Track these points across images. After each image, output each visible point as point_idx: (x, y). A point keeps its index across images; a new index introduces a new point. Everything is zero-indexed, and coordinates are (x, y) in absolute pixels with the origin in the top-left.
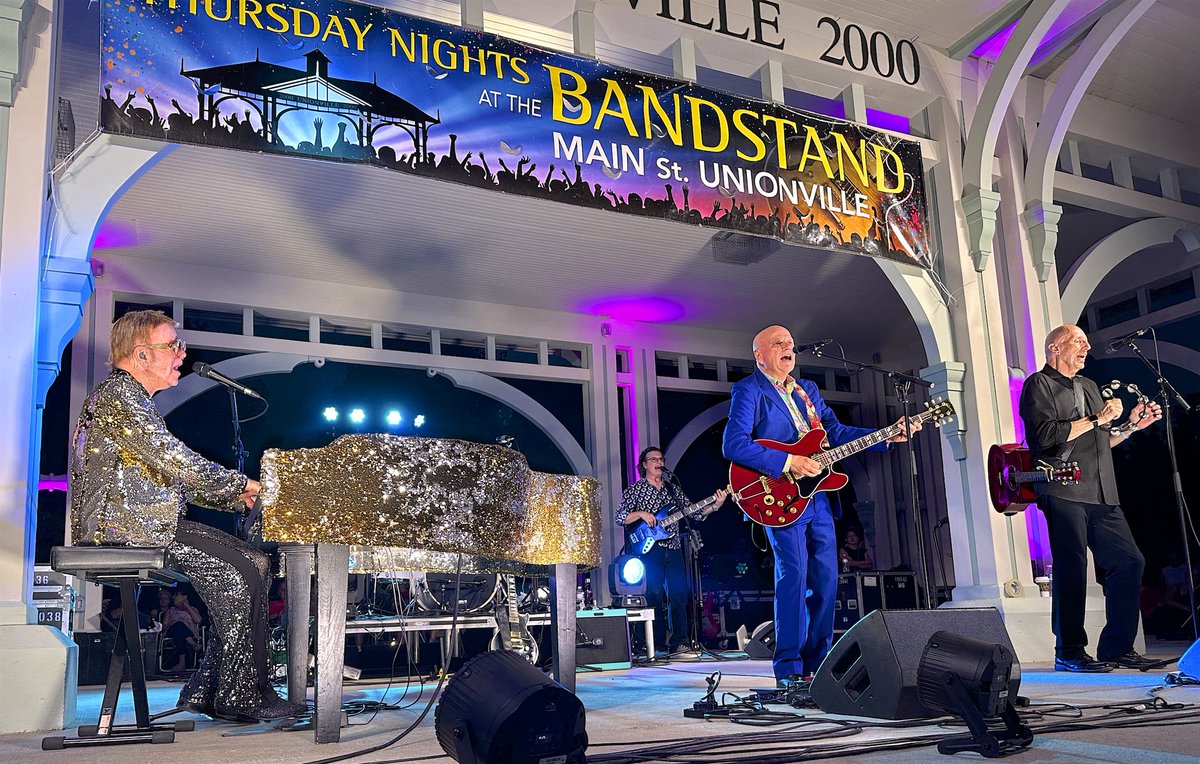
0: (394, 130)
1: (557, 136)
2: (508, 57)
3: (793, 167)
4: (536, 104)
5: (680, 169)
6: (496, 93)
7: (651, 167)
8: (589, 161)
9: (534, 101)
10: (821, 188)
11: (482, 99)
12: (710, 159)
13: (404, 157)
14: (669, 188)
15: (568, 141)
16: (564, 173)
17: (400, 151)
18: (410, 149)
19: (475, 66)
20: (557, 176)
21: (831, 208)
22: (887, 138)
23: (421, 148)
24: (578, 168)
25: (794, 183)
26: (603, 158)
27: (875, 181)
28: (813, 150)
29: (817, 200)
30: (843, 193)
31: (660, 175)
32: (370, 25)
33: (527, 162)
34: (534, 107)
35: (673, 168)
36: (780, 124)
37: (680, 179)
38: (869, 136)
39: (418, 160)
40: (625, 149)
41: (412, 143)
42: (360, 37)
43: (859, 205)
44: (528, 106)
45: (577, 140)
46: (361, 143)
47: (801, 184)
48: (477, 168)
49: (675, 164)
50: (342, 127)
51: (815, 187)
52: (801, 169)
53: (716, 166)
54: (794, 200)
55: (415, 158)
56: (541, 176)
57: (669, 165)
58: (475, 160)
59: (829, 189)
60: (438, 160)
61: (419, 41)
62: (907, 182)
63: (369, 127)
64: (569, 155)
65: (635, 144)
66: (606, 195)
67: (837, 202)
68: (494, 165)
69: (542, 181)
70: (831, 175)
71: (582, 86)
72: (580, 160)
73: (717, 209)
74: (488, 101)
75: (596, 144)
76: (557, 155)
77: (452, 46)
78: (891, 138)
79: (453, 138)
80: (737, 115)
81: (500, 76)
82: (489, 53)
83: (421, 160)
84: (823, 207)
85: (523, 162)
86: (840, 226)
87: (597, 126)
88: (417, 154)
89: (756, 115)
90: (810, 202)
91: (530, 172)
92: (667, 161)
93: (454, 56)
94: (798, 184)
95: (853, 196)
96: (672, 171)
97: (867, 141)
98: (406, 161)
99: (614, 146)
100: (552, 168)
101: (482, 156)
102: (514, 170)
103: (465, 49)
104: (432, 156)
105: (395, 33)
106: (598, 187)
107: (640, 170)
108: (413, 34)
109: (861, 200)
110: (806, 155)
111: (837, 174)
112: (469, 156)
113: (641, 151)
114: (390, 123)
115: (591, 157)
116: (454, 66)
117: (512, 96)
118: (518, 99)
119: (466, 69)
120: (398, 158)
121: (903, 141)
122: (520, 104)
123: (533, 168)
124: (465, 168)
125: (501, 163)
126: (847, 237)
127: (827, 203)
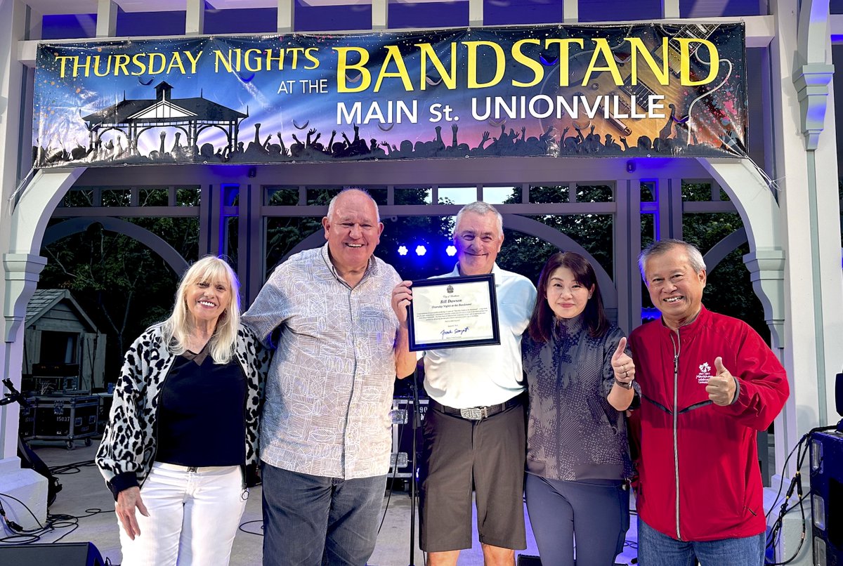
0: (214, 130)
1: (341, 105)
2: (302, 49)
3: (575, 82)
4: (323, 83)
5: (451, 110)
6: (291, 82)
7: (424, 114)
8: (366, 121)
9: (321, 81)
10: (607, 98)
11: (280, 89)
12: (481, 95)
13: (220, 150)
14: (438, 129)
15: (349, 108)
16: (344, 136)
17: (217, 146)
18: (226, 144)
19: (275, 63)
20: (339, 139)
21: (616, 116)
22: (701, 27)
23: (233, 141)
24: (356, 129)
25: (576, 98)
26: (380, 116)
27: (678, 76)
28: (601, 60)
29: (600, 112)
30: (633, 98)
31: (432, 120)
32: (201, 52)
33: (314, 132)
34: (321, 86)
35: (444, 111)
36: (564, 44)
37: (451, 119)
38: (674, 31)
39: (230, 150)
40: (400, 104)
41: (226, 138)
42: (194, 63)
43: (651, 106)
44: (317, 86)
45: (358, 105)
46: (189, 143)
47: (583, 98)
48: (276, 146)
49: (447, 107)
50: (178, 135)
51: (599, 98)
52: (585, 83)
53: (488, 100)
54: (574, 115)
55: (228, 150)
56: (325, 142)
57: (440, 110)
58: (274, 140)
59: (616, 98)
60: (245, 147)
61: (234, 55)
62: (723, 68)
63: (195, 131)
64: (349, 120)
65: (407, 98)
66: (381, 147)
67: (624, 108)
68: (289, 140)
69: (326, 145)
70: (619, 81)
71: (365, 56)
72: (359, 122)
73: (486, 137)
74: (286, 90)
75: (375, 104)
76: (339, 122)
77: (259, 52)
78: (705, 26)
79: (258, 126)
80: (516, 48)
81: (294, 67)
82: (288, 50)
83: (233, 150)
84: (607, 116)
85: (311, 133)
86: (627, 132)
87: (376, 89)
88: (229, 147)
89: (537, 42)
90: (591, 115)
91: (316, 140)
92: (439, 106)
93: (259, 60)
94: (580, 101)
95: (646, 98)
96: (443, 114)
97: (670, 37)
98: (221, 153)
99: (390, 103)
100: (334, 134)
101: (279, 136)
102: (304, 141)
103: (270, 52)
104: (242, 144)
105: (218, 53)
106: (373, 142)
107: (413, 119)
108: (230, 51)
109: (655, 101)
110: (591, 68)
111: (628, 80)
112: (269, 138)
113: (415, 102)
114: (211, 125)
115: (369, 116)
116: (259, 68)
117: (304, 81)
118: (308, 82)
119: (269, 68)
120: (215, 151)
121: (722, 26)
122: (311, 86)
123: (319, 136)
124: (266, 148)
125: (294, 137)
126: (632, 142)
127: (611, 112)
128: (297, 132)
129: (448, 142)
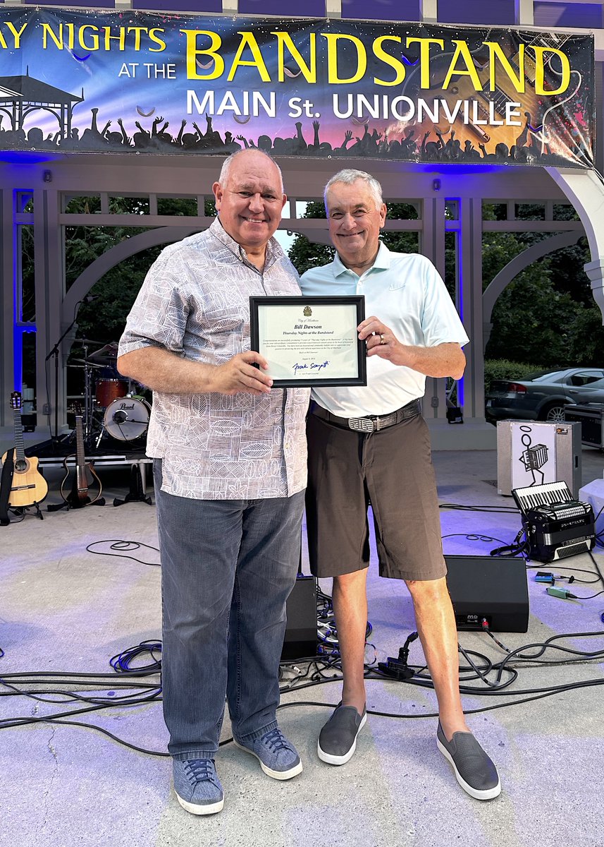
0: (42, 113)
1: (191, 93)
2: (146, 29)
3: (435, 85)
4: (171, 68)
5: (311, 105)
6: (134, 65)
7: (282, 108)
8: (220, 112)
9: (168, 65)
10: (466, 103)
11: (121, 72)
12: (343, 91)
13: (50, 136)
14: (299, 126)
15: (200, 96)
16: (195, 127)
17: (47, 131)
18: (57, 129)
19: (114, 42)
20: (189, 130)
21: (475, 122)
22: (554, 36)
23: (66, 126)
24: (209, 120)
25: (436, 102)
26: (234, 107)
27: (532, 85)
28: (461, 64)
29: (460, 117)
30: (492, 104)
31: (291, 115)
32: (26, 24)
33: (161, 121)
34: (169, 71)
35: (304, 105)
36: (425, 43)
37: (312, 116)
38: (530, 39)
39: (62, 137)
40: (257, 95)
41: (57, 123)
42: (17, 36)
43: (508, 113)
44: (163, 71)
45: (210, 94)
46: (14, 127)
47: (443, 102)
48: (116, 134)
49: (307, 102)
51: (459, 102)
52: (445, 87)
53: (350, 97)
54: (435, 119)
55: (60, 136)
56: (173, 132)
57: (300, 104)
58: (114, 128)
59: (475, 103)
60: (80, 134)
61: (66, 30)
62: (573, 80)
63: (20, 113)
64: (200, 109)
65: (264, 88)
66: (236, 141)
67: (483, 114)
68: (131, 128)
69: (175, 136)
70: (478, 87)
71: (217, 42)
72: (212, 112)
73: (348, 138)
74: (127, 73)
75: (229, 94)
76: (189, 111)
77: (95, 29)
78: (558, 36)
79: (95, 111)
80: (377, 44)
81: (137, 48)
82: (129, 29)
83: (66, 136)
84: (466, 122)
85: (157, 122)
86: (485, 139)
87: (230, 78)
88: (62, 133)
89: (398, 39)
90: (451, 119)
91: (163, 129)
92: (299, 100)
93: (96, 37)
94: (440, 105)
95: (503, 105)
96: (304, 109)
97: (526, 45)
98: (52, 139)
99: (246, 94)
100: (184, 124)
101: (120, 123)
102: (149, 130)
103: (108, 29)
104: (76, 131)
105: (46, 26)
106: (228, 135)
107: (271, 112)
108: (61, 25)
109: (512, 109)
110: (451, 71)
111: (486, 86)
112: (108, 125)
113: (273, 95)
114: (39, 108)
115: (223, 107)
116: (96, 47)
117: (149, 65)
118: (154, 66)
119: (107, 48)
120: (45, 137)
121: (574, 37)
122: (156, 71)
123: (166, 126)
124: (105, 136)
125: (138, 125)
126: (490, 149)
127: (470, 118)
128: (141, 120)
129: (309, 141)
